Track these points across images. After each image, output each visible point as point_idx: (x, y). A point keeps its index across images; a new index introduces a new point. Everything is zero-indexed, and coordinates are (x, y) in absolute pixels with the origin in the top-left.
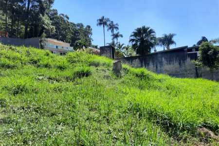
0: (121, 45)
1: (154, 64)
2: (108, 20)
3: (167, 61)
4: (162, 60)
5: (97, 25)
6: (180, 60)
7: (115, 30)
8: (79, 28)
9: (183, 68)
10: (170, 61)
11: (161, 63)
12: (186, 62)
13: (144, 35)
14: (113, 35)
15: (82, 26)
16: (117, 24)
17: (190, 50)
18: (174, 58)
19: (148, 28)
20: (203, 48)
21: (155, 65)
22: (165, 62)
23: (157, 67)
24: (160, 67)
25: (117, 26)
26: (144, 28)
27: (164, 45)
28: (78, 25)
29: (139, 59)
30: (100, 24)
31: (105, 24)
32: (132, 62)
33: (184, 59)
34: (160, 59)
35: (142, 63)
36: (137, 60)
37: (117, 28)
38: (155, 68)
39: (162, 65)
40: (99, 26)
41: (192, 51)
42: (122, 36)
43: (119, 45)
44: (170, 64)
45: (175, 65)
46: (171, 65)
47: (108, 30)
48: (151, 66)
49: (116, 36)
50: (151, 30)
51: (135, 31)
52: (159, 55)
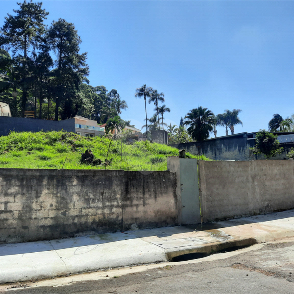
0: (172, 126)
1: (212, 151)
2: (151, 90)
3: (227, 149)
4: (221, 146)
5: (136, 96)
6: (239, 147)
7: (159, 102)
8: (99, 93)
9: (243, 155)
10: (229, 148)
11: (220, 150)
12: (245, 149)
13: (201, 117)
14: (157, 109)
15: (104, 90)
16: (162, 94)
17: (251, 135)
18: (234, 145)
19: (206, 109)
20: (259, 136)
21: (214, 152)
22: (225, 149)
23: (216, 155)
24: (219, 154)
25: (162, 97)
26: (200, 109)
27: (226, 124)
28: (98, 89)
29: (196, 145)
30: (140, 95)
31: (147, 94)
32: (188, 148)
33: (244, 146)
34: (219, 145)
35: (199, 149)
36: (194, 146)
37: (162, 99)
38: (214, 155)
39: (221, 152)
40: (138, 97)
41: (252, 137)
42: (169, 110)
43: (170, 126)
44: (229, 151)
45: (234, 152)
46: (231, 152)
47: (149, 102)
48: (210, 153)
49: (161, 110)
50: (209, 111)
51: (190, 112)
52: (218, 142)
